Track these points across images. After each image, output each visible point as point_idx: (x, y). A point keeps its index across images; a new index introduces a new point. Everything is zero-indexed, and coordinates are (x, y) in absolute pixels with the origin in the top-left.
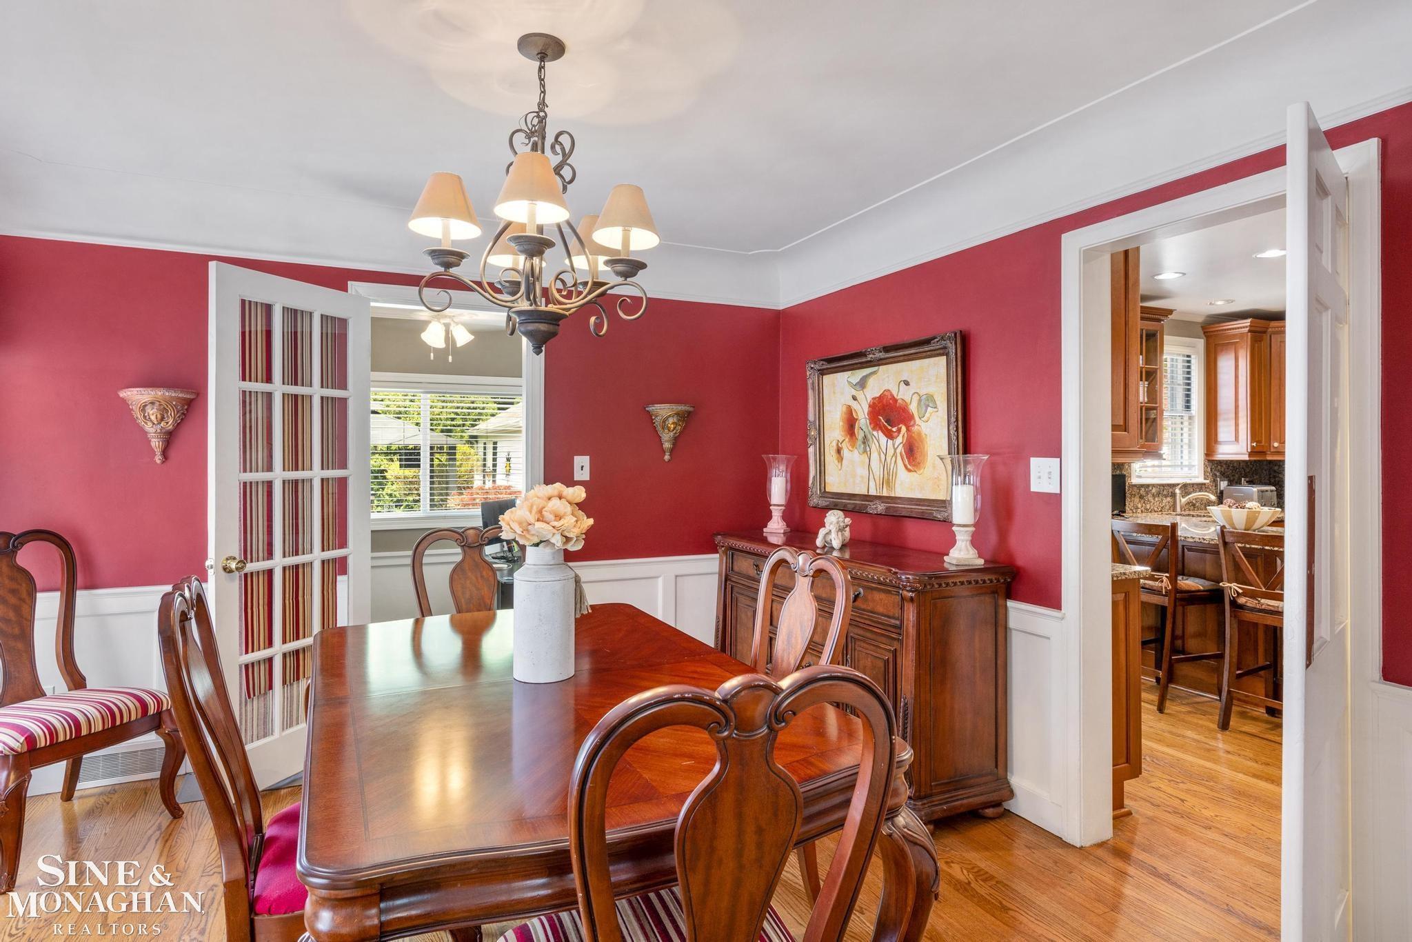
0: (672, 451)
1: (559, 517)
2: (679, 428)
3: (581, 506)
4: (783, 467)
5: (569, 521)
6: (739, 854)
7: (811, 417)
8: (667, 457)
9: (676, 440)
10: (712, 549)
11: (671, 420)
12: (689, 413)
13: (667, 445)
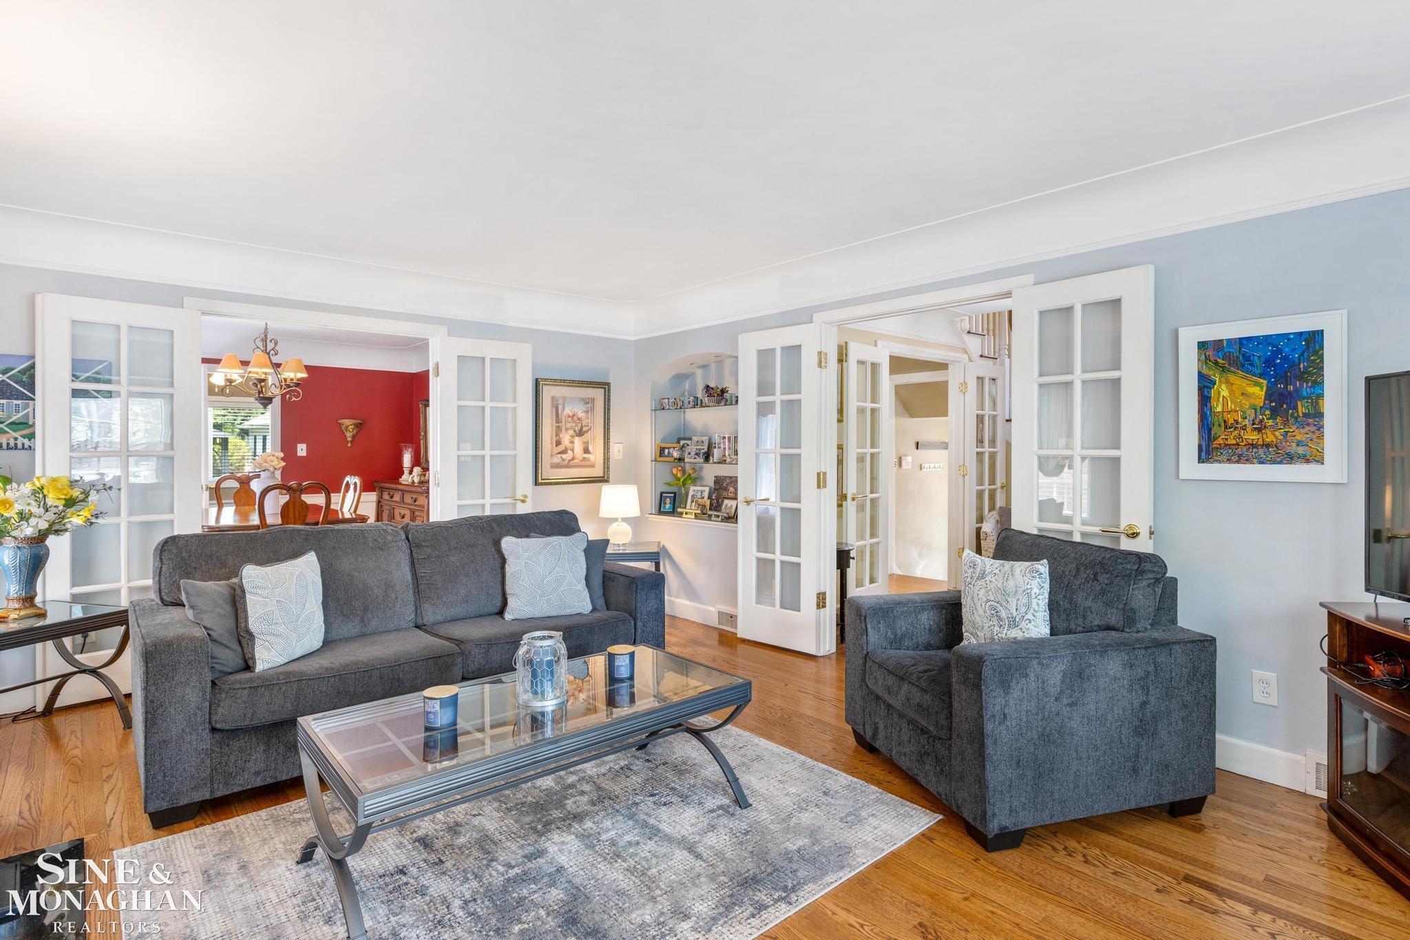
0: (352, 442)
1: (272, 461)
2: (355, 431)
3: (282, 459)
4: (410, 450)
5: (275, 463)
6: (294, 516)
7: (422, 426)
8: (349, 445)
9: (354, 437)
10: (373, 490)
11: (350, 427)
12: (360, 424)
13: (349, 439)
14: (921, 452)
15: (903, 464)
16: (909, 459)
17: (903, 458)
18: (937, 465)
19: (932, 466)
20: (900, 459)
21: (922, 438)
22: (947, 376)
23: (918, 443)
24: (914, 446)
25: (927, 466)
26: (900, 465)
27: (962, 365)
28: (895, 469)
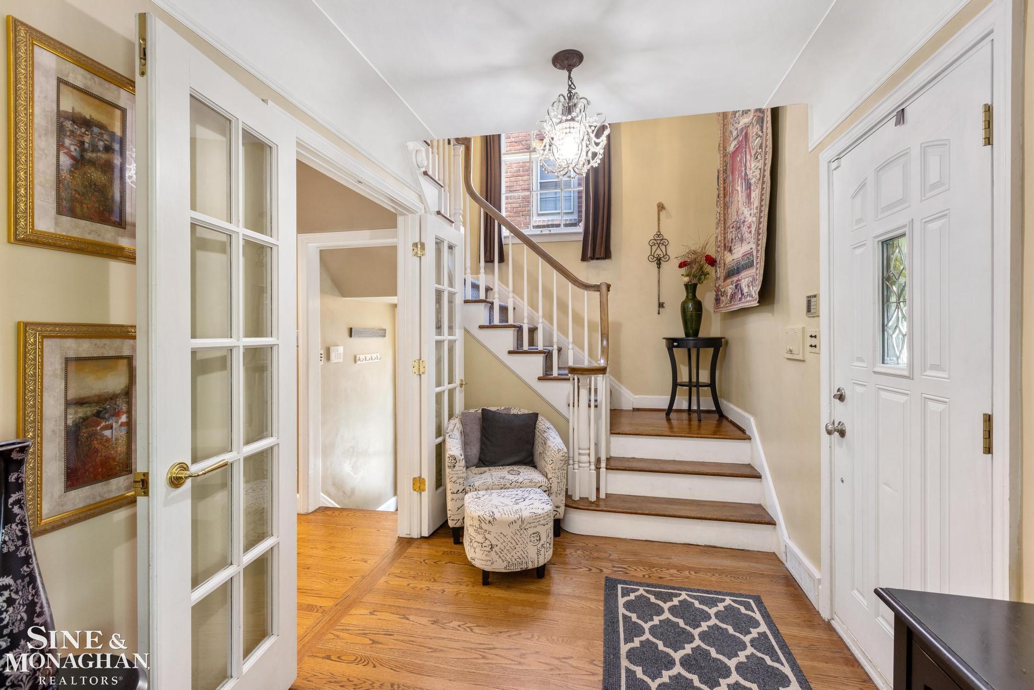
14: (354, 340)
15: (333, 355)
16: (341, 349)
17: (332, 349)
18: (374, 356)
19: (368, 356)
20: (328, 351)
21: (356, 324)
22: (395, 236)
23: (351, 329)
24: (346, 333)
25: (362, 357)
26: (328, 358)
27: (417, 217)
28: (322, 363)
